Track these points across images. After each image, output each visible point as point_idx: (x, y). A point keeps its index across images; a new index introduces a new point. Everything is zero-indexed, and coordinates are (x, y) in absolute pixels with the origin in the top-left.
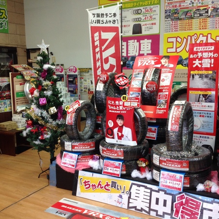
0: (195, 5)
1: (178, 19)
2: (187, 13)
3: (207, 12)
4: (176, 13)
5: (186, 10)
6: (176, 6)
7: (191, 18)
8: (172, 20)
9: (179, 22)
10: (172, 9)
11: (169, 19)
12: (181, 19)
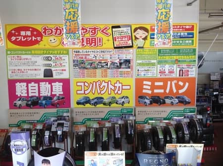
0: (97, 58)
1: (85, 68)
2: (91, 64)
3: (107, 65)
4: (82, 63)
5: (90, 62)
6: (82, 58)
7: (95, 68)
8: (80, 68)
9: (86, 70)
10: (79, 59)
11: (77, 67)
12: (87, 68)
